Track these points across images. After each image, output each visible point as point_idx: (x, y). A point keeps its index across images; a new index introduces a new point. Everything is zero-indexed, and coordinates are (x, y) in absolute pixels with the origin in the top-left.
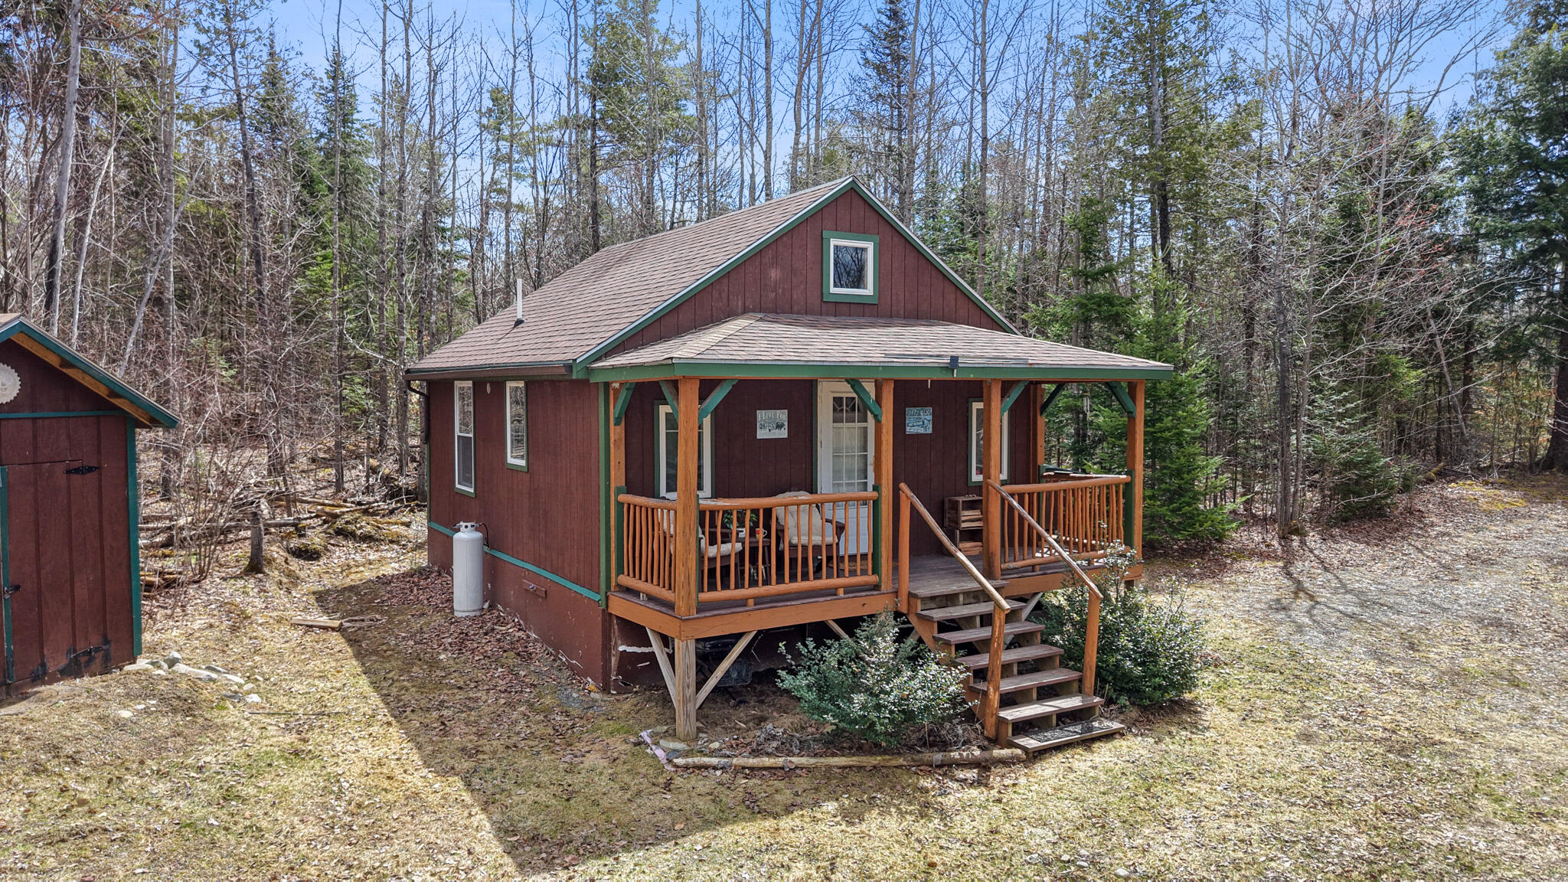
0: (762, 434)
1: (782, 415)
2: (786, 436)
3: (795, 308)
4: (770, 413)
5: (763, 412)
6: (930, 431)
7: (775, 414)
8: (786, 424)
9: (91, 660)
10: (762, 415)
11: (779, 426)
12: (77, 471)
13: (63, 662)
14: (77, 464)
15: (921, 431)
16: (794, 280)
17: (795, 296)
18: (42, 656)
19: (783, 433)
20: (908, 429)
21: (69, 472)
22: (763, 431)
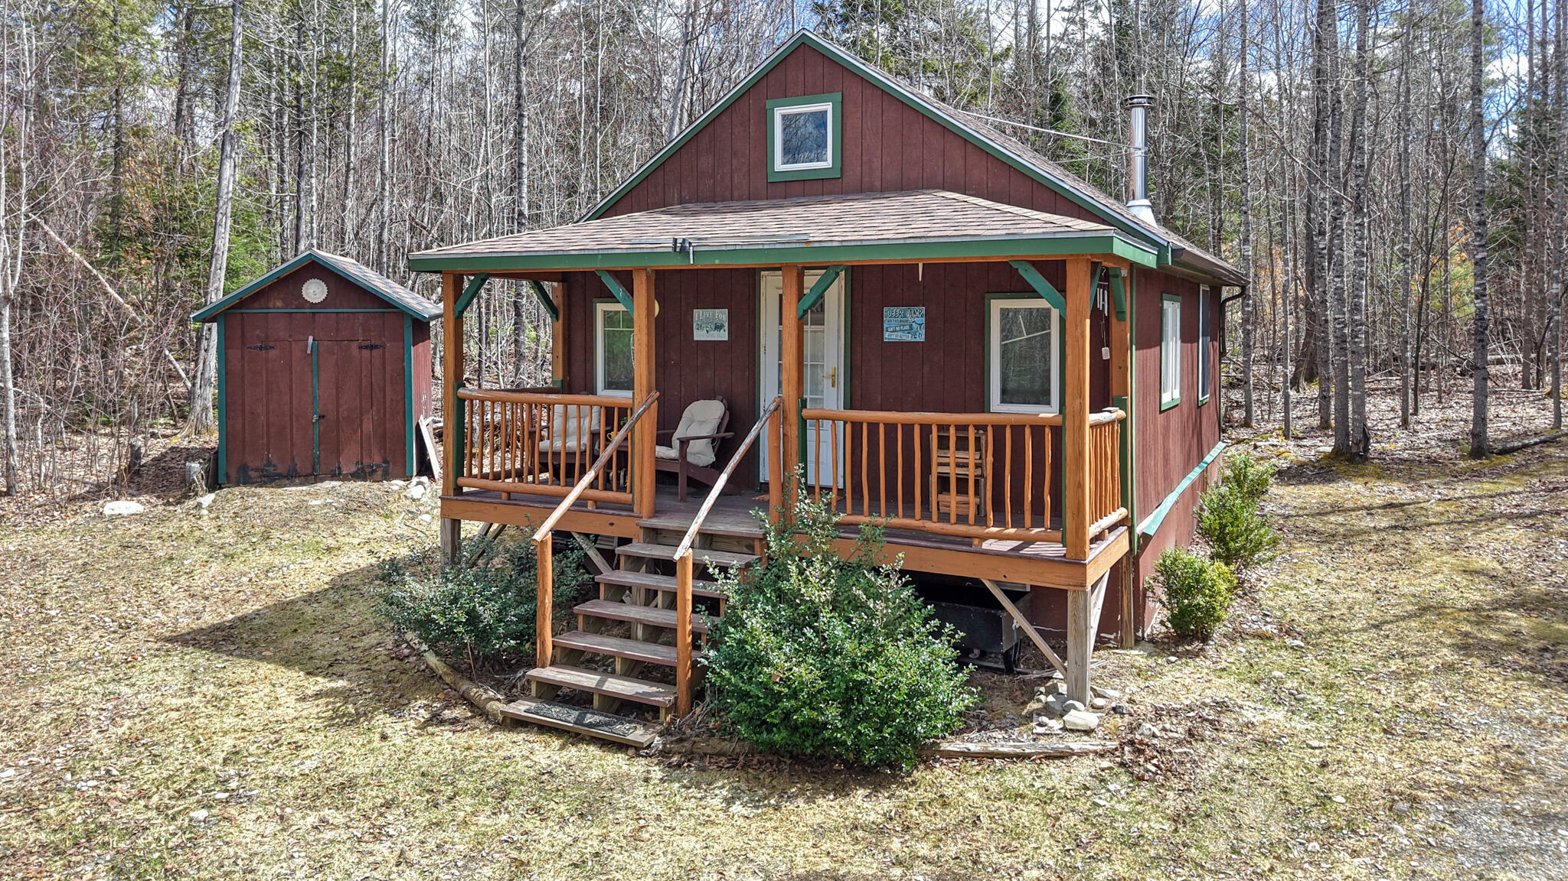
0: (699, 335)
1: (722, 315)
2: (726, 338)
3: (736, 194)
4: (708, 313)
5: (701, 311)
6: (922, 339)
7: (714, 314)
8: (726, 324)
9: (373, 472)
10: (699, 314)
11: (719, 327)
12: (366, 347)
13: (353, 469)
14: (368, 343)
15: (909, 338)
16: (735, 162)
17: (736, 181)
18: (339, 462)
19: (723, 336)
20: (886, 335)
21: (360, 348)
22: (700, 332)
